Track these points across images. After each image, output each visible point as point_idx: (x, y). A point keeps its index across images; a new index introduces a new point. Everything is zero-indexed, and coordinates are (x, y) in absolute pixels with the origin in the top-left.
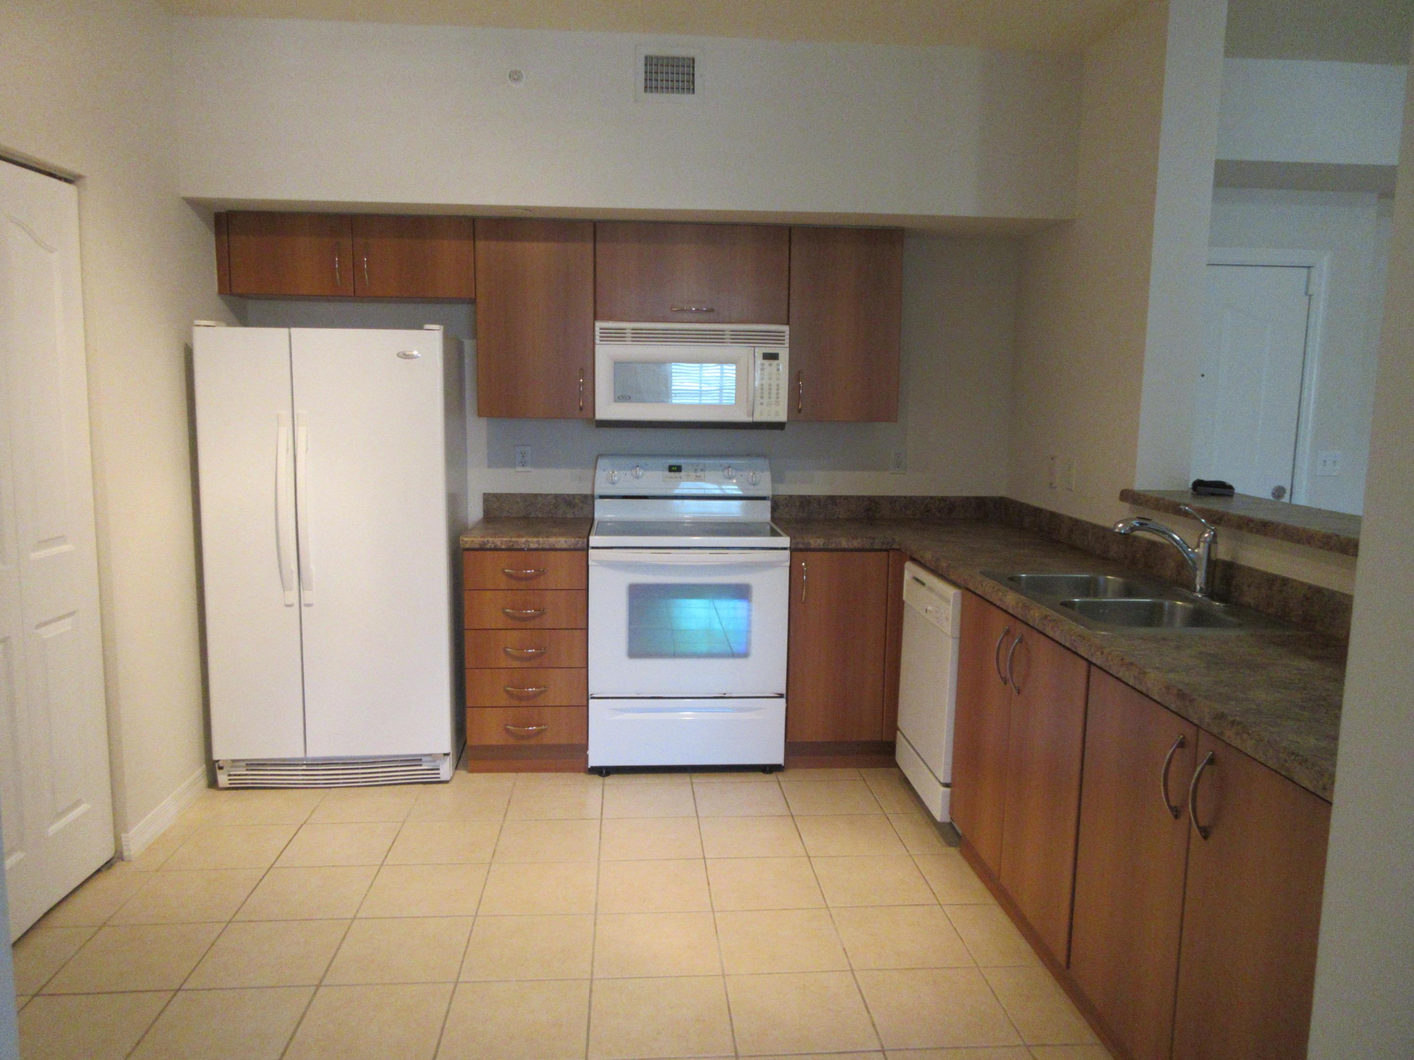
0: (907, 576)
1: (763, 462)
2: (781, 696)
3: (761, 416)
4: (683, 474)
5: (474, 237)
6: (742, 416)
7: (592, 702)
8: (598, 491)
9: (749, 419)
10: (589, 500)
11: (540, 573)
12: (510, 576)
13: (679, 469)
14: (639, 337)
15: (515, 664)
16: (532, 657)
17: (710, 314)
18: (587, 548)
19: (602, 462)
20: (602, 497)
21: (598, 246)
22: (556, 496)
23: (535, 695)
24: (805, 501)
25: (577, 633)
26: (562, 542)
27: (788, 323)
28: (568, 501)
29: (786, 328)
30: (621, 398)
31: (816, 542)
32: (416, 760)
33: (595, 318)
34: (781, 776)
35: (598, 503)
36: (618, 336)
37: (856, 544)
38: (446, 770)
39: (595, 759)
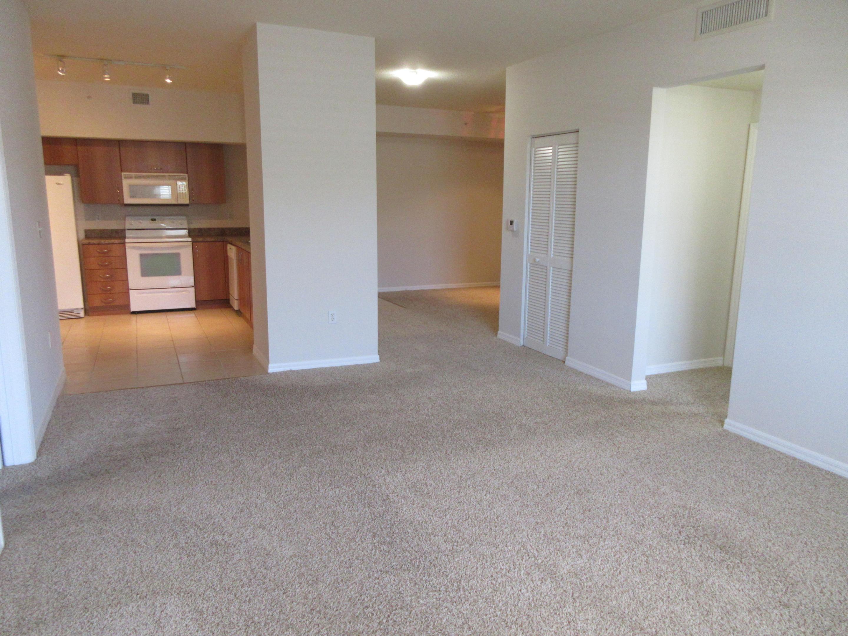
0: (228, 248)
1: (184, 217)
2: (193, 287)
3: (180, 202)
4: (157, 221)
5: (76, 145)
6: (174, 202)
7: (131, 292)
8: (127, 227)
9: (176, 203)
10: (123, 231)
11: (110, 251)
12: (99, 253)
13: (155, 220)
14: (137, 177)
15: (102, 280)
16: (109, 278)
17: (161, 170)
18: (124, 243)
19: (127, 218)
20: (128, 230)
21: (121, 148)
22: (112, 230)
23: (110, 290)
24: (200, 230)
25: (124, 270)
26: (116, 241)
27: (187, 173)
28: (117, 231)
29: (186, 175)
30: (133, 197)
31: (200, 239)
32: (71, 311)
33: (122, 171)
34: (195, 311)
35: (127, 232)
36: (130, 177)
37: (213, 240)
38: (82, 314)
39: (133, 309)
